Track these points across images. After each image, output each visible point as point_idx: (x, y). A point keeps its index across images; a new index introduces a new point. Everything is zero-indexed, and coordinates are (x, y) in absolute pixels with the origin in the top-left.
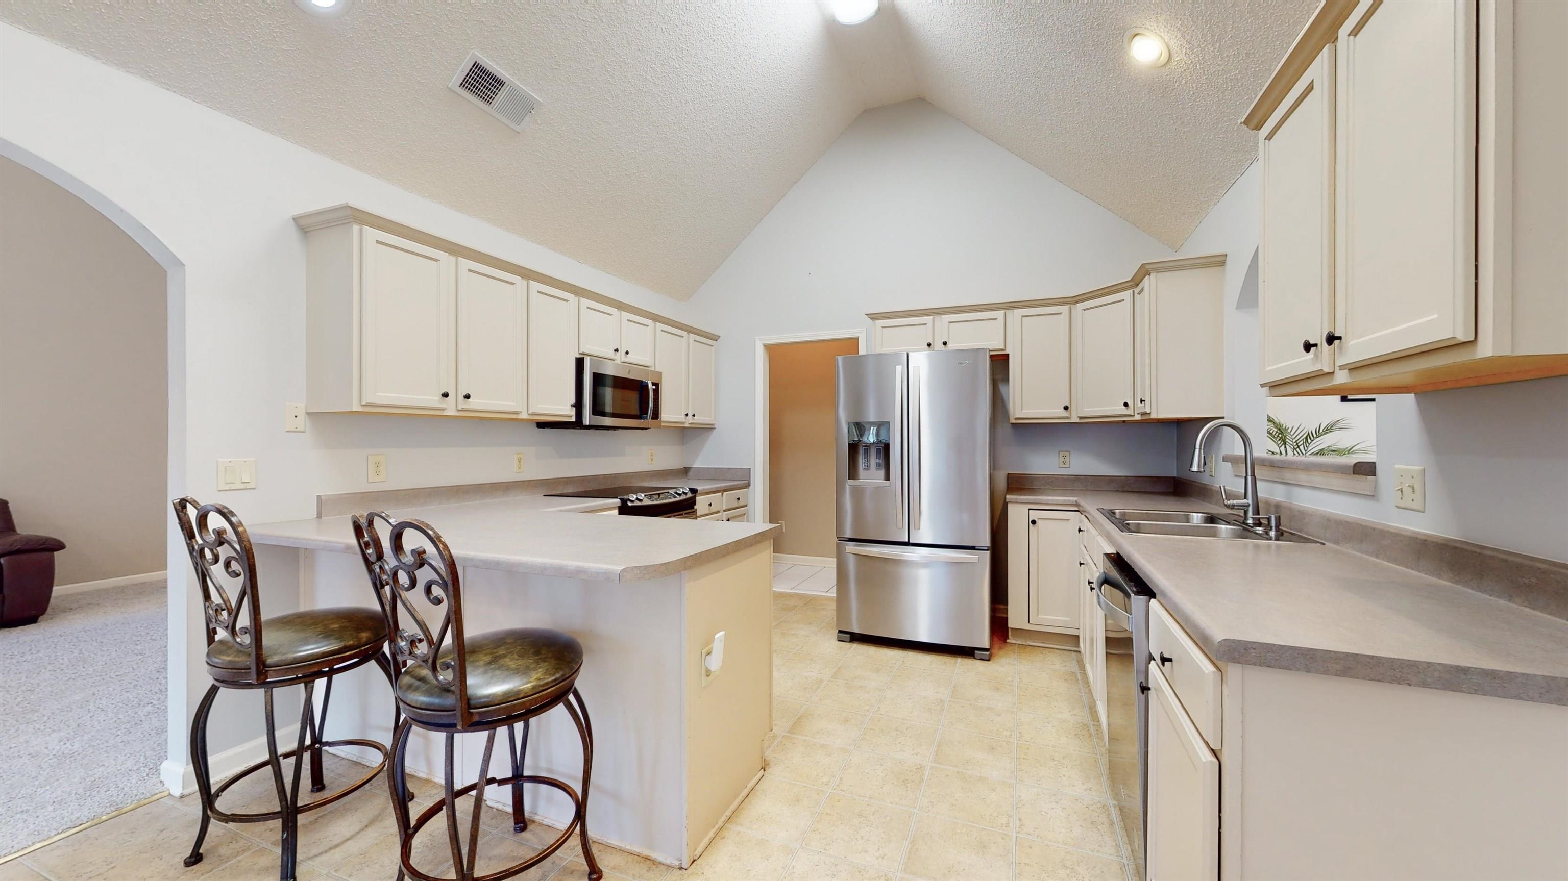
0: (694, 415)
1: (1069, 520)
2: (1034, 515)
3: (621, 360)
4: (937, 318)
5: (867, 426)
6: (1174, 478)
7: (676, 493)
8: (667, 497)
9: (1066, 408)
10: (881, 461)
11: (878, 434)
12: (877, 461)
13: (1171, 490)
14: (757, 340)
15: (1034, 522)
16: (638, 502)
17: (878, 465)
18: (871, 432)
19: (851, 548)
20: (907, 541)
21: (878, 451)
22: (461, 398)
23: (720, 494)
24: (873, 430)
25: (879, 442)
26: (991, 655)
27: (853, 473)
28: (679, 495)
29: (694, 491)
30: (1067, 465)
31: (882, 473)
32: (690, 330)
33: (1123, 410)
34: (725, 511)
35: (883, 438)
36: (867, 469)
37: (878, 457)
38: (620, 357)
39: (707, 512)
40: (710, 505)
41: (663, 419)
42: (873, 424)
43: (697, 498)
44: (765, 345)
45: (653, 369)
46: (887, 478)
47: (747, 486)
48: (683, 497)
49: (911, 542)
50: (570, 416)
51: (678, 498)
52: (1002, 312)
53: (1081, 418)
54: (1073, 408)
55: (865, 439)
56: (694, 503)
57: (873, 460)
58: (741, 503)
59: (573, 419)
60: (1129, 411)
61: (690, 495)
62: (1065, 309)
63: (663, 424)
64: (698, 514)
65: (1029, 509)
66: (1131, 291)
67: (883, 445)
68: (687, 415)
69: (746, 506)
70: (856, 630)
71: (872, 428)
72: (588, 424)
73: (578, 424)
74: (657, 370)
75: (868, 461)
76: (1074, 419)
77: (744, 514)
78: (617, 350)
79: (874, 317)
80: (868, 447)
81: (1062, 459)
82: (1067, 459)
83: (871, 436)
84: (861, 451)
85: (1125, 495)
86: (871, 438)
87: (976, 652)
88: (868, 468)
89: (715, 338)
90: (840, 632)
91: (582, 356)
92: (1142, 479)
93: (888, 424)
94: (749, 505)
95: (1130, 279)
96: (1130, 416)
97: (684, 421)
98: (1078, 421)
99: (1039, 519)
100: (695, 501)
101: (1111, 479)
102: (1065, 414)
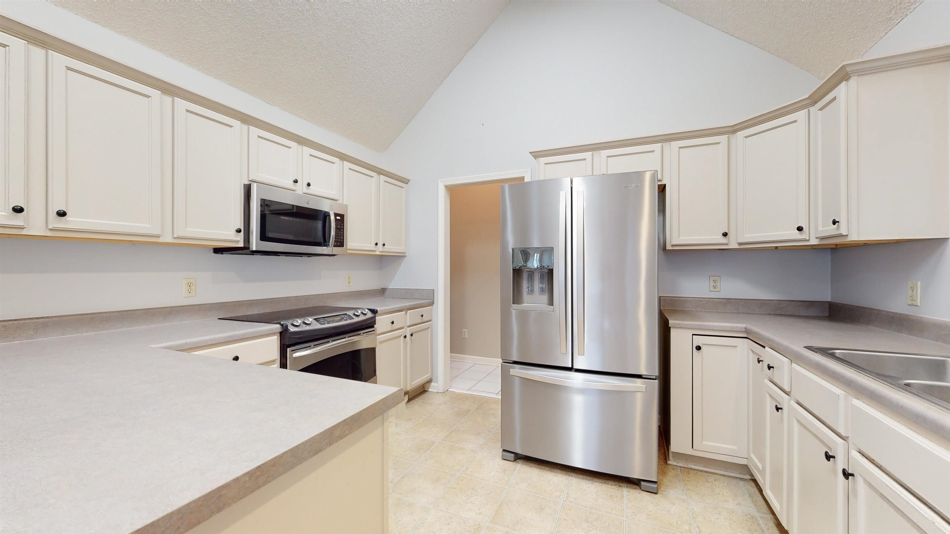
0: (384, 245)
1: (736, 347)
2: (698, 341)
3: (302, 191)
4: (596, 153)
5: (531, 252)
6: (829, 302)
7: (354, 315)
8: (343, 318)
9: (725, 235)
10: (544, 286)
11: (541, 260)
12: (541, 286)
13: (827, 314)
14: (439, 181)
15: (699, 348)
16: (304, 325)
17: (542, 290)
18: (535, 259)
19: (517, 371)
20: (570, 366)
21: (542, 277)
22: (52, 214)
23: (404, 312)
24: (536, 256)
25: (542, 267)
26: (657, 489)
27: (517, 298)
28: (358, 316)
29: (374, 312)
30: (718, 289)
31: (545, 298)
32: (380, 172)
33: (797, 235)
34: (409, 326)
35: (546, 264)
36: (531, 294)
37: (542, 281)
38: (301, 188)
39: (390, 329)
40: (393, 323)
41: (349, 247)
42: (537, 249)
43: (377, 318)
44: (446, 187)
45: (340, 202)
46: (551, 303)
47: (432, 304)
48: (362, 318)
49: (575, 367)
50: (238, 242)
51: (356, 319)
52: (659, 145)
53: (740, 244)
54: (731, 235)
55: (529, 264)
56: (374, 323)
57: (537, 285)
58: (425, 318)
59: (241, 245)
60: (803, 236)
61: (370, 315)
62: (723, 139)
63: (348, 252)
64: (378, 331)
65: (693, 335)
66: (807, 110)
67: (546, 271)
68: (376, 244)
69: (431, 321)
70: (519, 451)
71: (536, 254)
72: (254, 249)
73: (245, 250)
74: (345, 203)
75: (532, 286)
76: (733, 245)
77: (429, 328)
78: (296, 181)
79: (536, 155)
80: (531, 273)
81: (712, 284)
82: (718, 284)
83: (535, 261)
84: (525, 276)
85: (779, 318)
86: (534, 263)
87: (642, 483)
88: (531, 292)
89: (406, 181)
90: (504, 450)
91: (249, 183)
92: (796, 303)
93: (552, 249)
94: (433, 320)
95: (807, 96)
96: (805, 240)
97: (375, 249)
98: (737, 246)
99: (703, 344)
100: (375, 320)
101: (762, 303)
102: (723, 240)
